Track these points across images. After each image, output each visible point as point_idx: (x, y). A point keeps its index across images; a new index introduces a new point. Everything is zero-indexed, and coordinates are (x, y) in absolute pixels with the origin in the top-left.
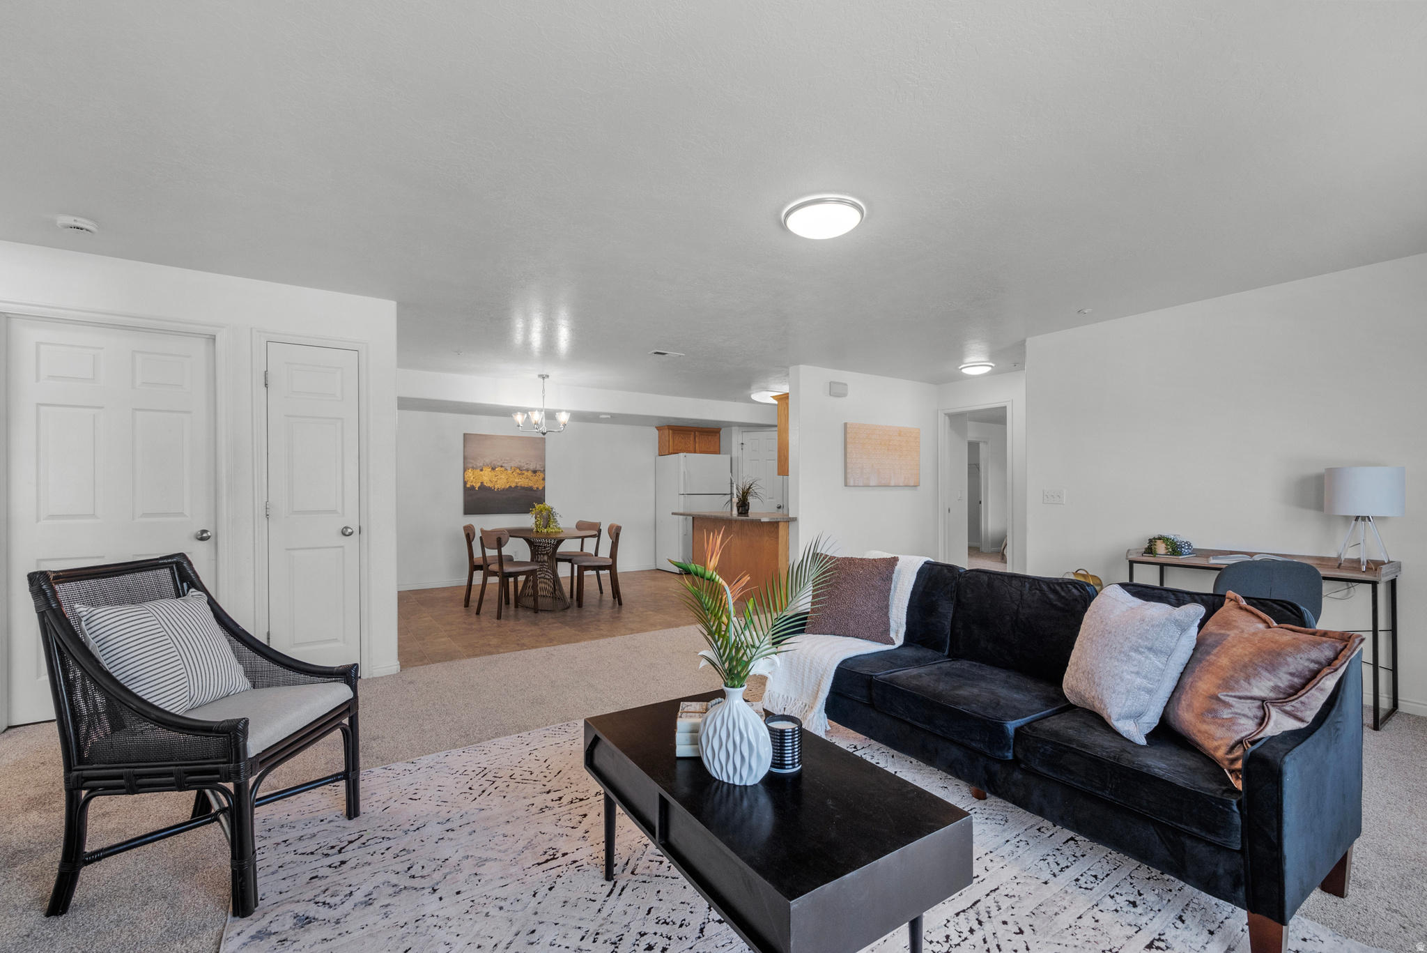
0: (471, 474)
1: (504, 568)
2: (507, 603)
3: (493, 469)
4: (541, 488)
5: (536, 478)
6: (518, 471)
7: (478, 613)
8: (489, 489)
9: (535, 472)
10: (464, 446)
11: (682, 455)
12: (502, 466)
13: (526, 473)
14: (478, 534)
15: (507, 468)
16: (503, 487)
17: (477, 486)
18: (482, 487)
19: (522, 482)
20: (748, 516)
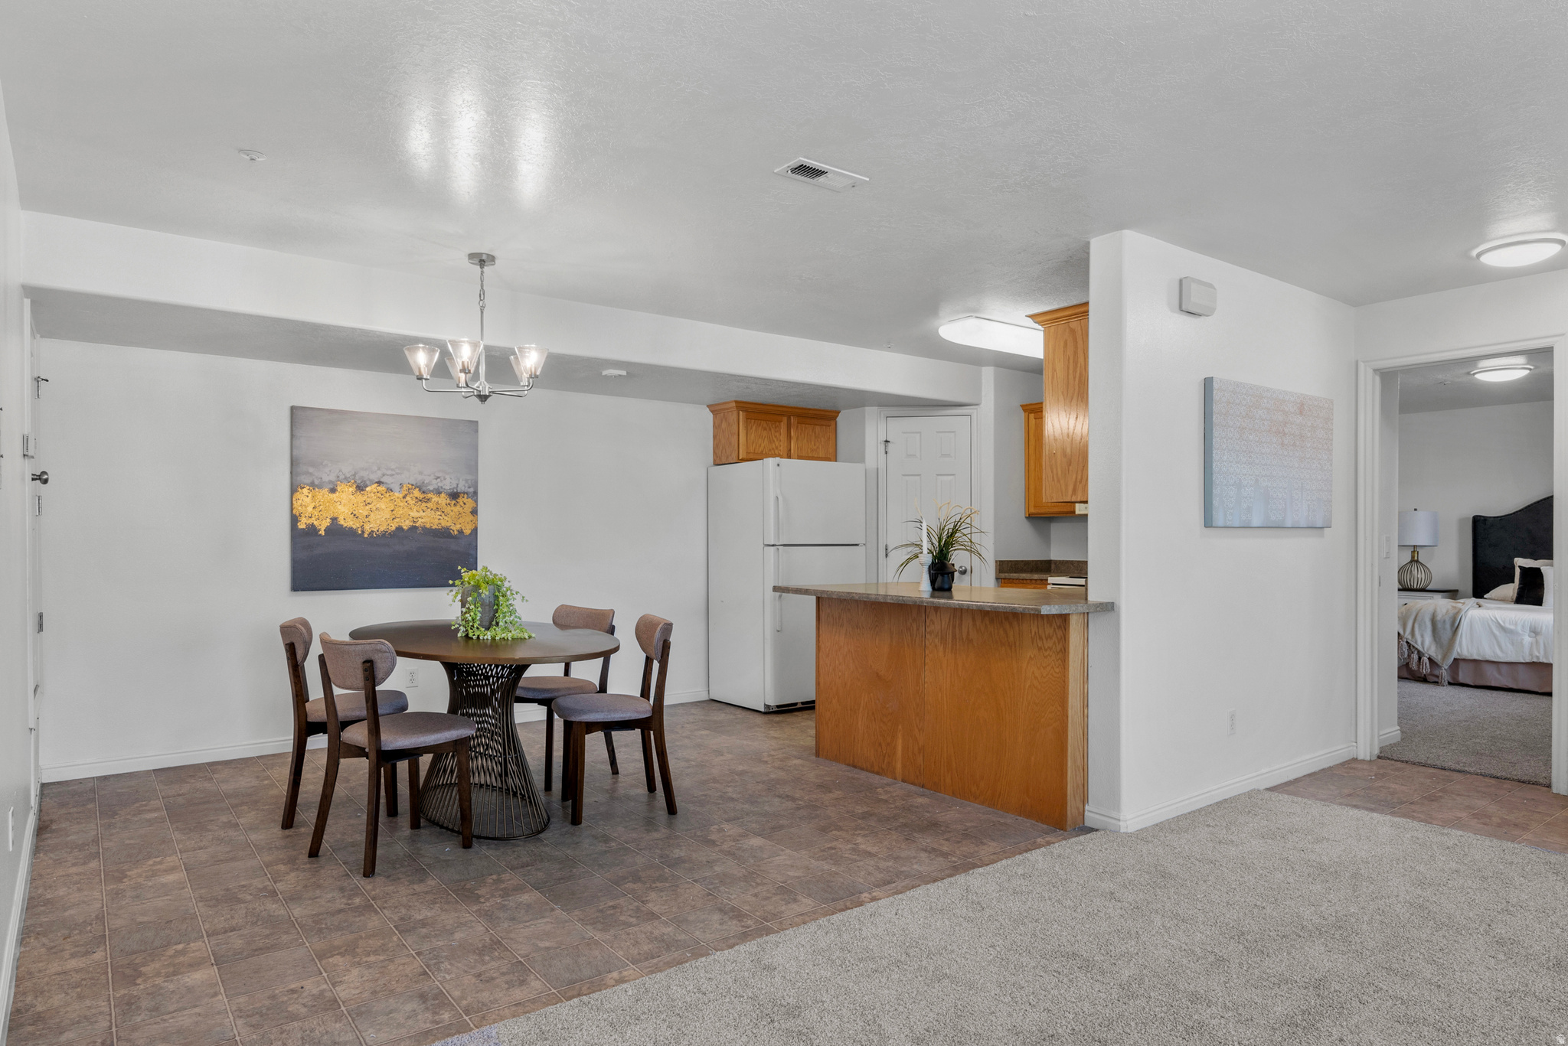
0: (308, 500)
1: (384, 737)
2: (393, 811)
3: (360, 488)
4: (467, 532)
5: (457, 509)
6: (417, 493)
7: (314, 853)
8: (351, 532)
9: (454, 496)
10: (292, 436)
11: (771, 462)
12: (379, 483)
13: (435, 499)
14: (316, 649)
15: (392, 486)
16: (382, 529)
17: (323, 526)
18: (335, 529)
19: (428, 518)
20: (951, 597)
